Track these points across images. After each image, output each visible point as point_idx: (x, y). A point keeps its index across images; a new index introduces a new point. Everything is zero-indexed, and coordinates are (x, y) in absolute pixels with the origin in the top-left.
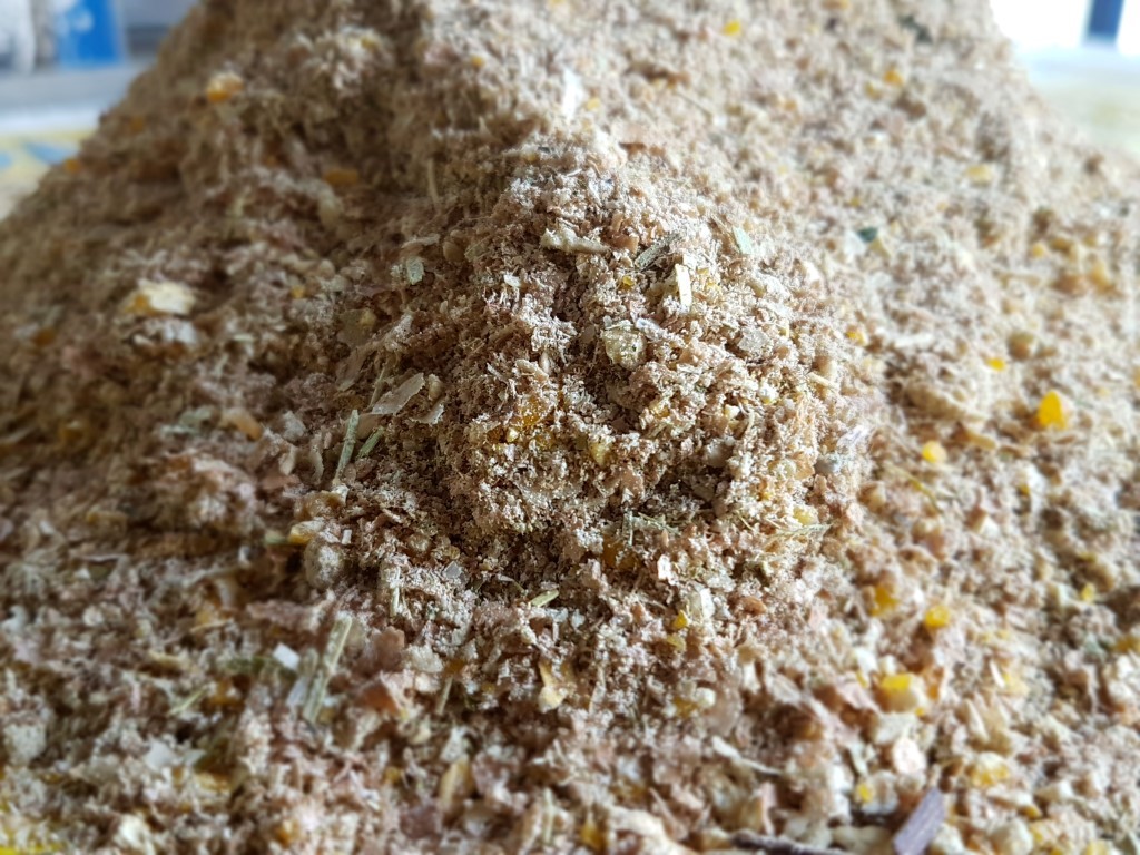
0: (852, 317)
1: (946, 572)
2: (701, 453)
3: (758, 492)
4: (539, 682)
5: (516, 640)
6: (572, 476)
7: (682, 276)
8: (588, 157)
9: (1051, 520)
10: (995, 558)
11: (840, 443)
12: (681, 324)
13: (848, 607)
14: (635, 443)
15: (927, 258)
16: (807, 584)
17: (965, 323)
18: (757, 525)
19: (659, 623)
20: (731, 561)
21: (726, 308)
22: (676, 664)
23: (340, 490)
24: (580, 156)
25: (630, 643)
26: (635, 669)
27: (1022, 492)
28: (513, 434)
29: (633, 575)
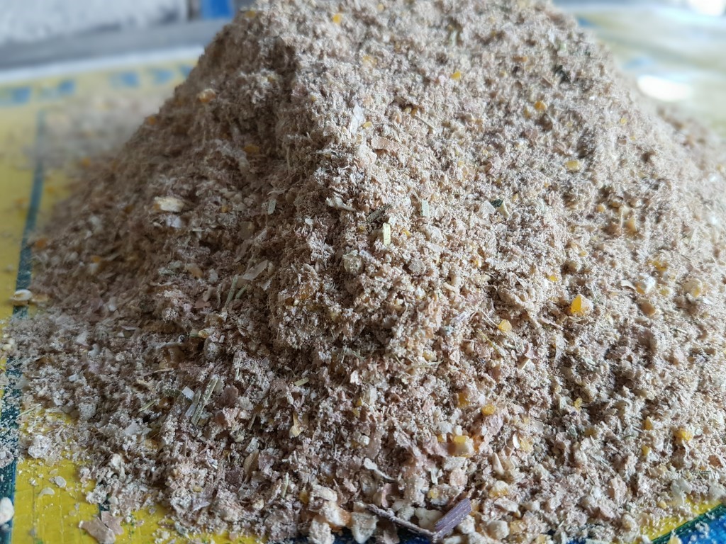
0: (476, 251)
1: (500, 387)
2: (381, 321)
3: (404, 344)
4: (292, 423)
5: (285, 401)
6: (320, 326)
7: (386, 230)
8: (354, 159)
9: (566, 362)
10: (527, 383)
11: (452, 322)
12: (381, 255)
13: (445, 401)
14: (350, 314)
15: (528, 216)
16: (426, 390)
17: (539, 256)
18: (403, 360)
19: (349, 403)
20: (388, 376)
21: (406, 247)
22: (354, 423)
23: (224, 315)
24: (350, 158)
25: (334, 411)
26: (335, 423)
27: (552, 347)
28: (296, 302)
29: (340, 378)
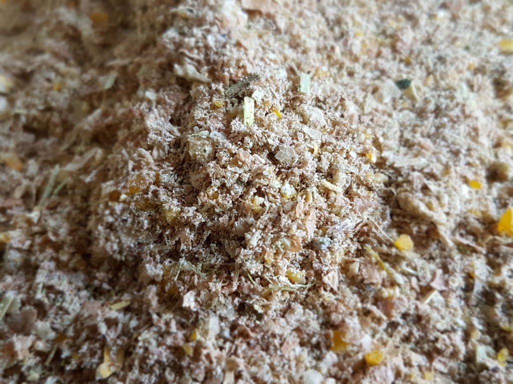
0: (369, 143)
1: (393, 325)
2: (232, 226)
4: (101, 360)
5: (94, 329)
6: (152, 229)
7: (248, 105)
8: (216, 18)
9: (487, 298)
10: (432, 323)
11: (329, 231)
12: (238, 138)
13: (314, 340)
14: (190, 214)
15: (444, 102)
16: (288, 323)
17: (456, 153)
18: (257, 279)
19: (180, 335)
20: (236, 300)
21: (272, 130)
22: (184, 364)
24: (210, 16)
25: (159, 345)
26: (158, 362)
27: (469, 277)
28: (123, 197)
29: (171, 301)
